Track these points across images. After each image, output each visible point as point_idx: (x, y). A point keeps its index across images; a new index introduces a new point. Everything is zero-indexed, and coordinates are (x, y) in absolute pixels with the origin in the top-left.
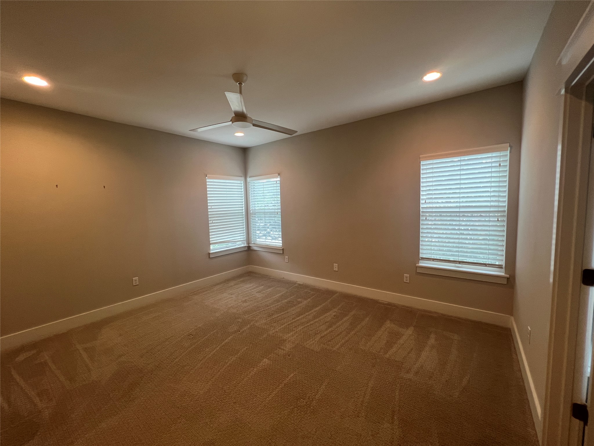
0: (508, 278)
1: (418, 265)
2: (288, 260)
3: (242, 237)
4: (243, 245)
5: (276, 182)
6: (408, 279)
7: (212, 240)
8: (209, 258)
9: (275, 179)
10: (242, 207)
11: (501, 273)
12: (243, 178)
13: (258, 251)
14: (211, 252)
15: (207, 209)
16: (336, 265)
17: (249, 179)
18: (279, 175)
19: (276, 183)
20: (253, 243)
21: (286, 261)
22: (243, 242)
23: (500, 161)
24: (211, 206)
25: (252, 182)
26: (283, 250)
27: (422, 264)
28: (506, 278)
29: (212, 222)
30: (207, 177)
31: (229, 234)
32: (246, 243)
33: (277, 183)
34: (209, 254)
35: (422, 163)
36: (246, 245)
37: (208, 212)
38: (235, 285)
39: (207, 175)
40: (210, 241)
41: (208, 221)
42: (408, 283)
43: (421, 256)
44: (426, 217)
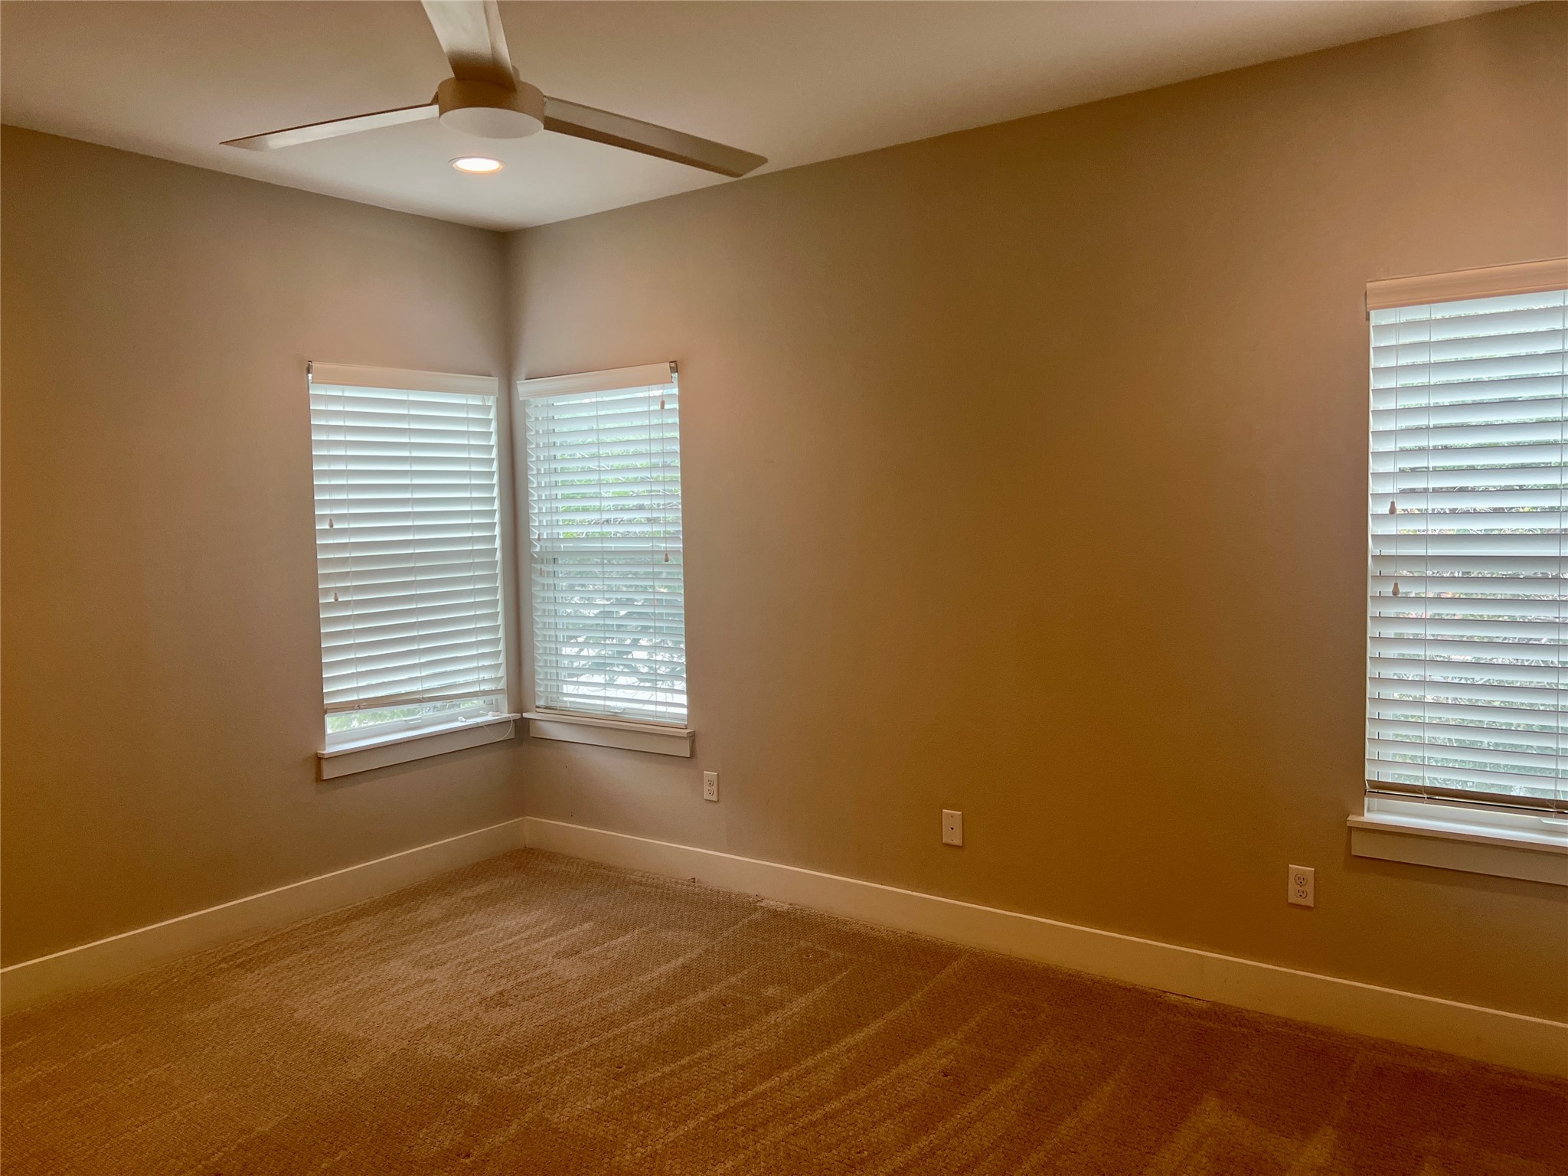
1: (1361, 819)
2: (715, 788)
3: (487, 675)
4: (490, 717)
5: (663, 404)
6: (1310, 888)
7: (337, 685)
8: (319, 778)
9: (657, 392)
10: (492, 526)
12: (494, 383)
14: (330, 749)
15: (313, 533)
16: (951, 816)
17: (523, 388)
18: (674, 370)
19: (658, 407)
20: (541, 703)
21: (706, 796)
22: (493, 697)
24: (332, 519)
25: (541, 401)
26: (692, 737)
27: (1379, 813)
29: (334, 599)
30: (310, 375)
31: (423, 660)
32: (505, 706)
33: (666, 407)
34: (319, 759)
35: (1377, 318)
36: (505, 715)
37: (313, 548)
38: (446, 918)
39: (314, 365)
40: (321, 695)
41: (315, 593)
42: (1308, 908)
43: (1371, 773)
44: (1396, 585)
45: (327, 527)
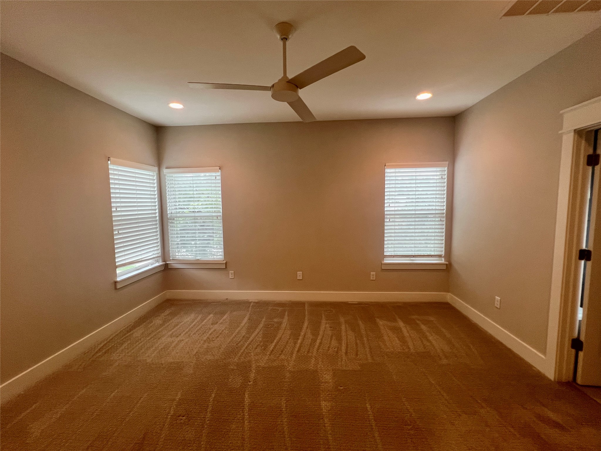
0: (447, 264)
1: (384, 262)
2: (233, 275)
3: (156, 252)
4: (157, 264)
5: (216, 177)
6: (375, 276)
7: (119, 260)
8: (116, 289)
9: (214, 174)
10: (155, 210)
11: (443, 261)
12: (156, 169)
13: (180, 269)
14: (119, 279)
15: (111, 212)
16: (300, 273)
17: (165, 171)
18: (220, 169)
19: (215, 178)
20: (171, 259)
21: (230, 277)
22: (156, 259)
23: (442, 174)
24: (117, 207)
25: (168, 175)
26: (226, 263)
27: (387, 261)
28: (445, 264)
29: (117, 233)
30: (109, 162)
31: (141, 249)
32: (161, 261)
33: (217, 178)
34: (116, 282)
35: (387, 170)
36: (161, 263)
37: (112, 217)
39: (111, 158)
40: (115, 262)
41: (113, 231)
42: (374, 280)
43: (385, 254)
44: (390, 219)
45: (115, 210)
